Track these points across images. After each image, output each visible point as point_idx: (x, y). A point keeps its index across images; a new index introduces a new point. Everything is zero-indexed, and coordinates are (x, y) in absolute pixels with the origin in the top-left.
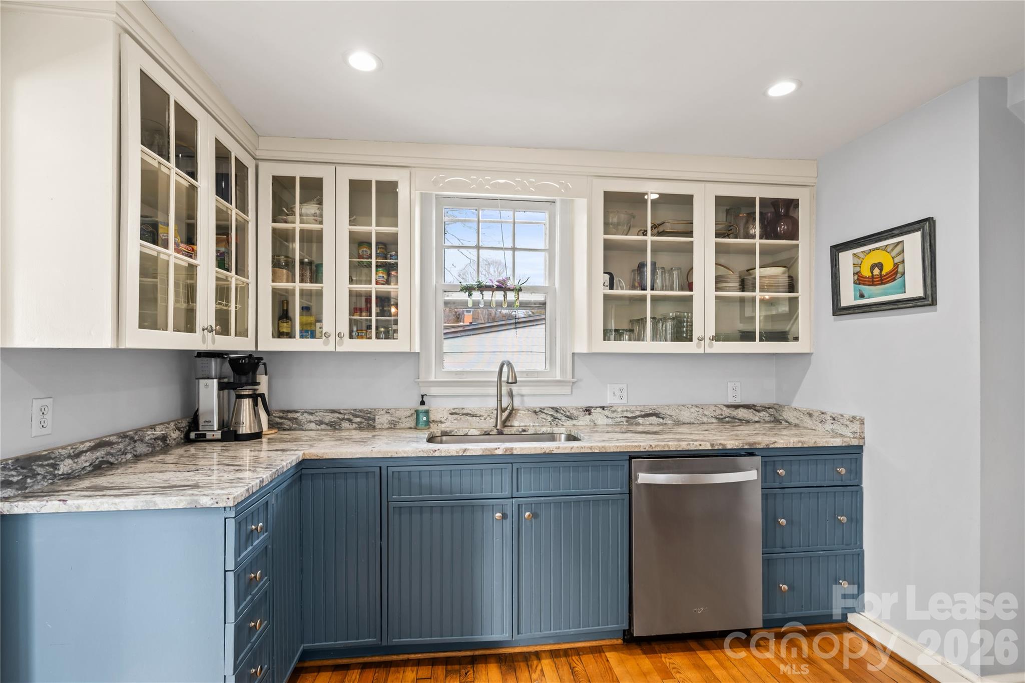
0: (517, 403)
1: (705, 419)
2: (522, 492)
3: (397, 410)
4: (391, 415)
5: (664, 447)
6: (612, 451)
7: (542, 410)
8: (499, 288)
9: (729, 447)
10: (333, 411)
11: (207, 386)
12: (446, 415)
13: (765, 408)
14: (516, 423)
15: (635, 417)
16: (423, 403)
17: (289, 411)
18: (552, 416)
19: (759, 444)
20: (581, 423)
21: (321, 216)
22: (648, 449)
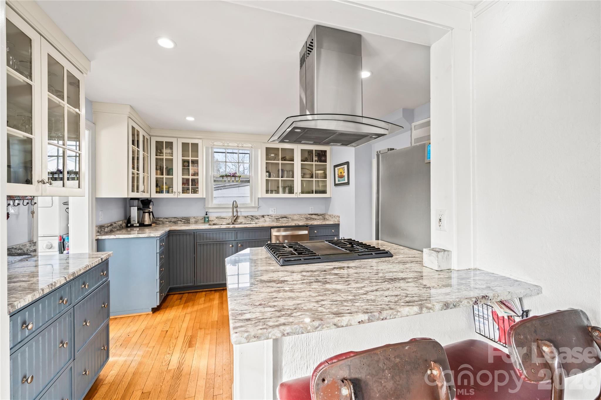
0: (239, 214)
1: (302, 219)
2: (238, 239)
3: (197, 217)
4: (196, 219)
5: (281, 225)
6: (265, 226)
7: (247, 216)
8: (233, 176)
9: (300, 225)
10: (175, 218)
11: (133, 209)
12: (215, 218)
13: (321, 215)
14: (239, 221)
15: (279, 218)
16: (206, 214)
17: (159, 218)
18: (251, 218)
19: (309, 223)
20: (261, 220)
21: (172, 154)
22: (276, 225)
